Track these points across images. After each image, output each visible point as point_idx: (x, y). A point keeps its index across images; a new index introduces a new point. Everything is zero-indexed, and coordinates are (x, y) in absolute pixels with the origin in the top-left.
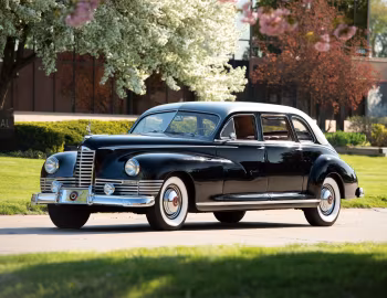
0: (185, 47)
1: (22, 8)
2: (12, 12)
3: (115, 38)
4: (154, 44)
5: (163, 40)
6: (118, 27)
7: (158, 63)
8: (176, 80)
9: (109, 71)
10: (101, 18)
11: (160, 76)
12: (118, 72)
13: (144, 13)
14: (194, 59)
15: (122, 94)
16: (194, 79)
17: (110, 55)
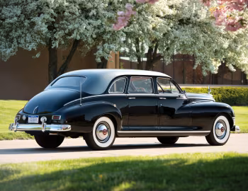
0: (238, 49)
1: (153, 31)
2: (148, 33)
3: (201, 45)
4: (222, 48)
5: (226, 45)
6: (202, 39)
7: (224, 57)
8: (233, 66)
9: (198, 62)
10: (193, 36)
11: (225, 64)
12: (202, 63)
13: (215, 32)
14: (243, 54)
15: (205, 74)
16: (243, 65)
17: (198, 54)
